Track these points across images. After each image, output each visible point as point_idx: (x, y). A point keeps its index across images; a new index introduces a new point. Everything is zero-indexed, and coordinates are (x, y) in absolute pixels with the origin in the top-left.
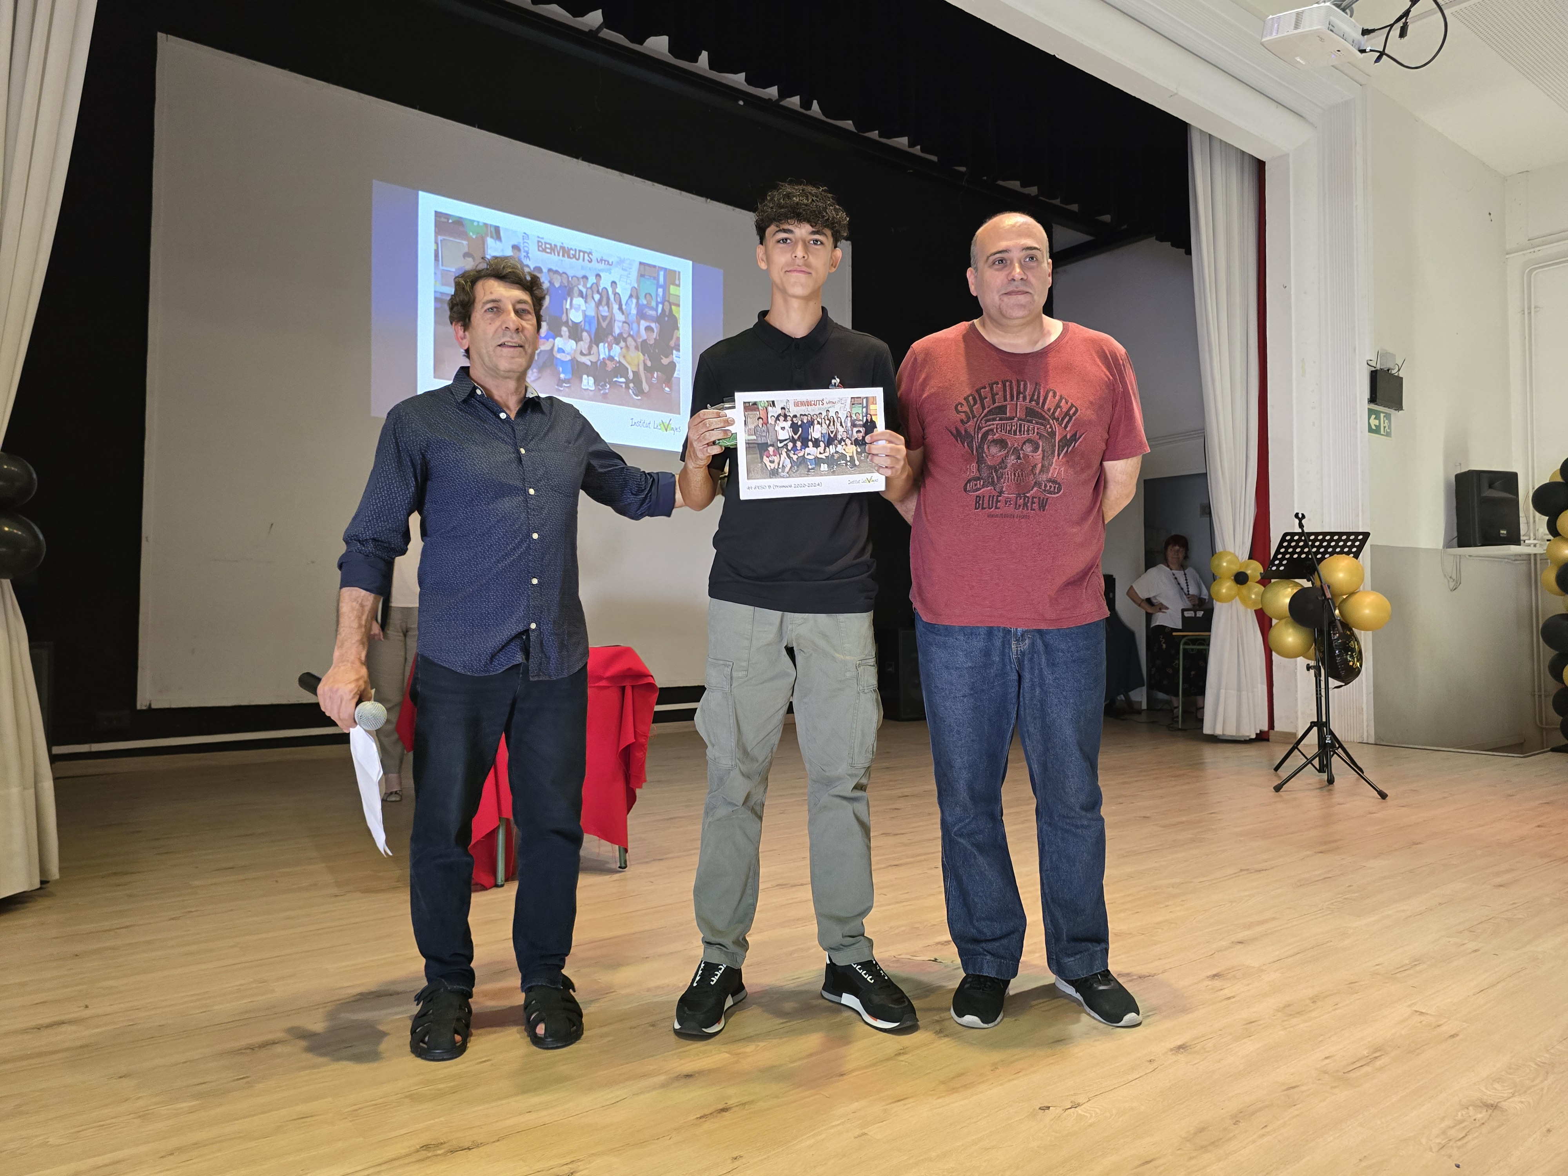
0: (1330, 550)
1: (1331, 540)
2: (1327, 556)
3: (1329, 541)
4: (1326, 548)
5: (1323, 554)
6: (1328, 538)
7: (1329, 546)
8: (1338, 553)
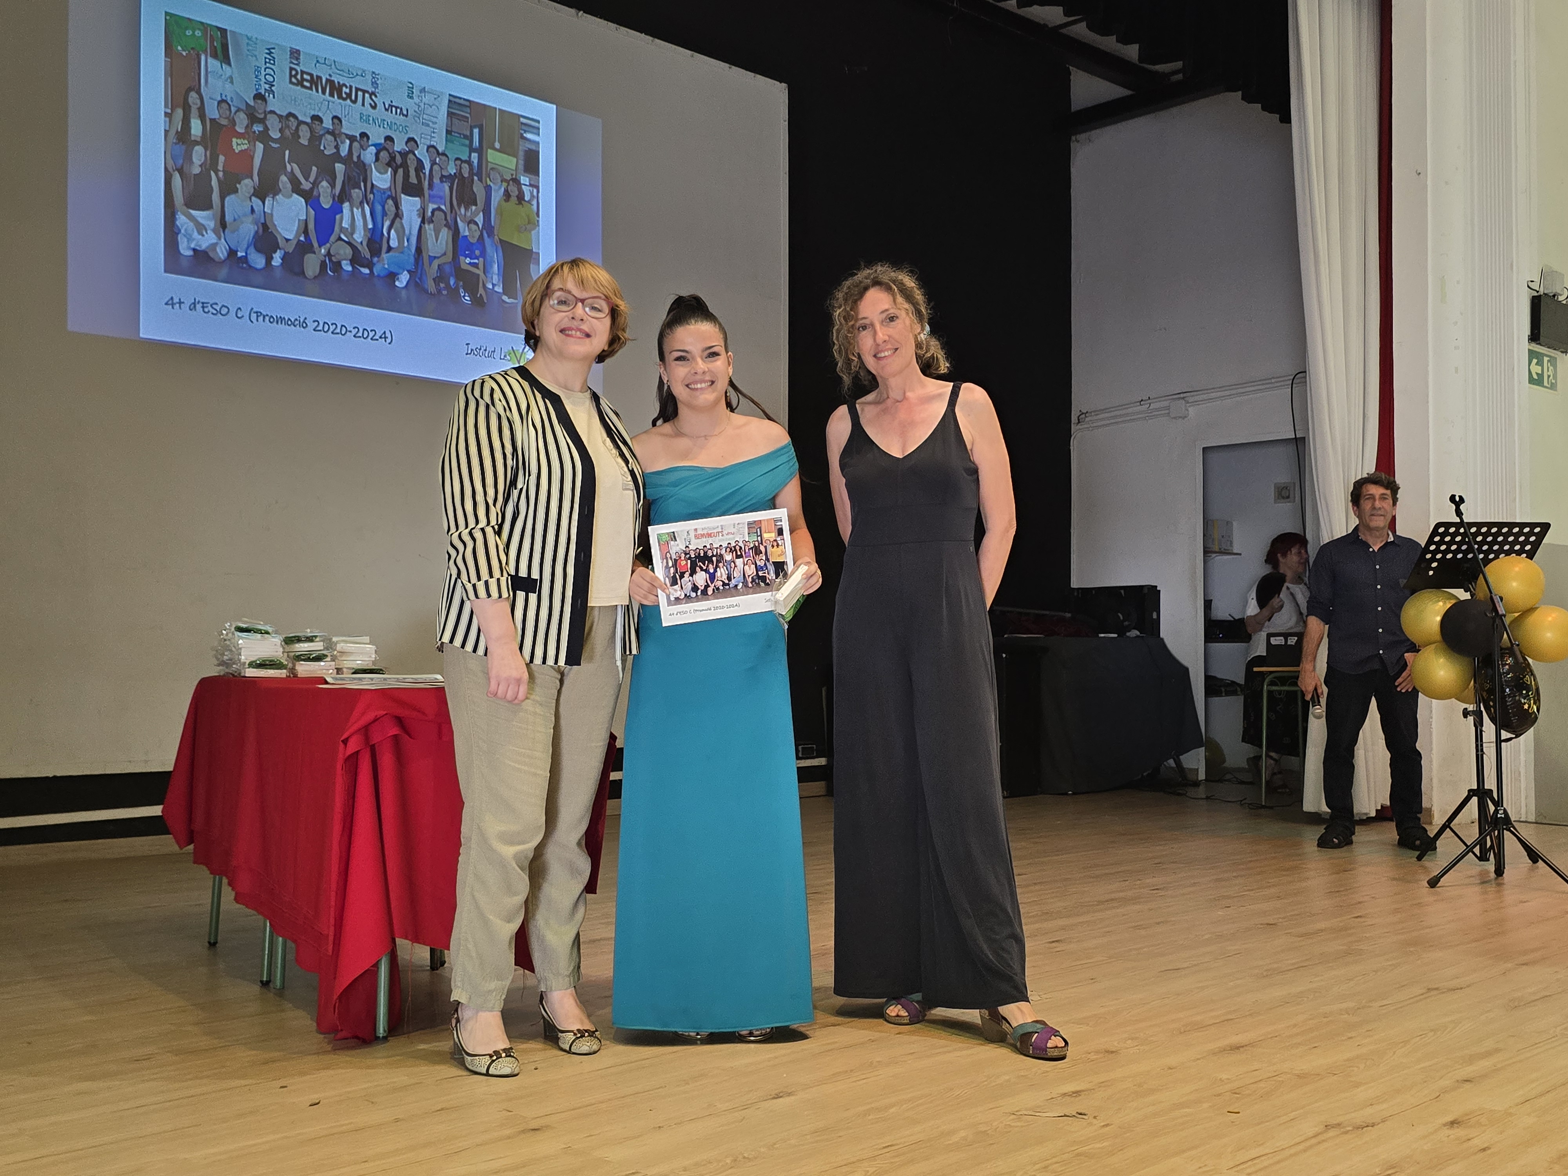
0: (1496, 547)
1: (1499, 533)
2: (1491, 556)
3: (1495, 535)
4: (1491, 544)
5: (1487, 553)
6: (1494, 530)
7: (1494, 542)
8: (1508, 553)
